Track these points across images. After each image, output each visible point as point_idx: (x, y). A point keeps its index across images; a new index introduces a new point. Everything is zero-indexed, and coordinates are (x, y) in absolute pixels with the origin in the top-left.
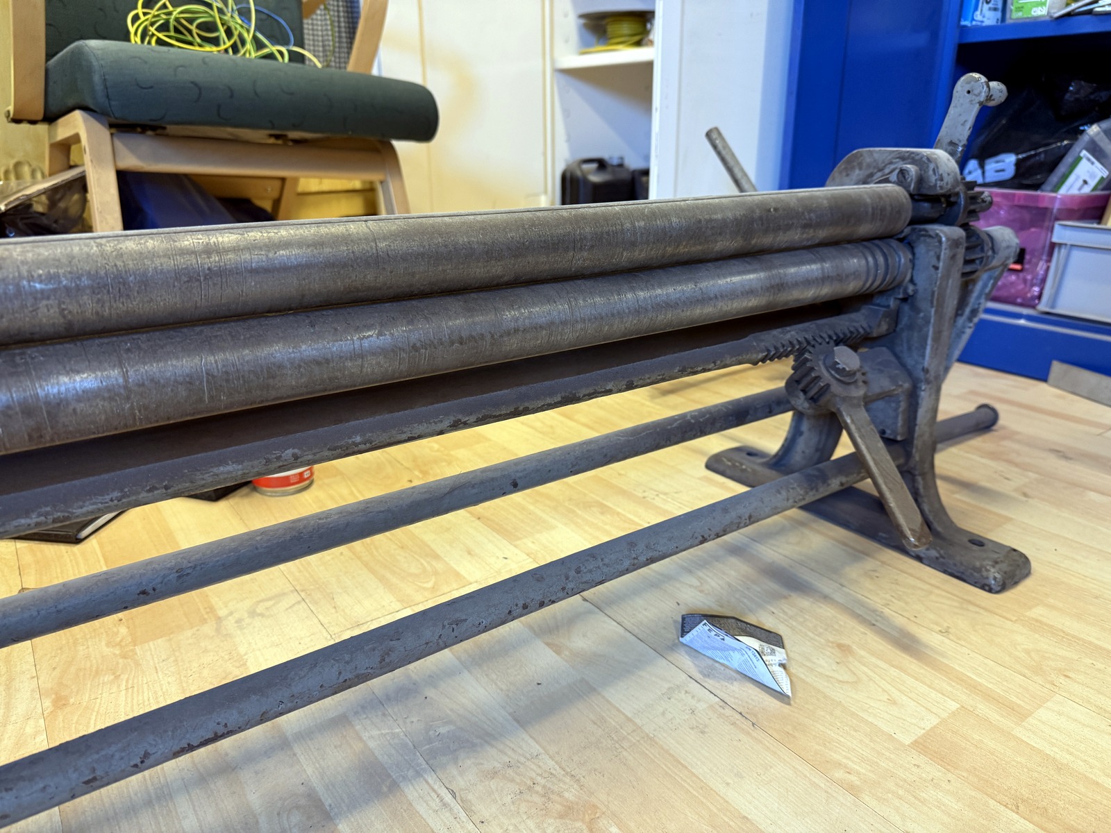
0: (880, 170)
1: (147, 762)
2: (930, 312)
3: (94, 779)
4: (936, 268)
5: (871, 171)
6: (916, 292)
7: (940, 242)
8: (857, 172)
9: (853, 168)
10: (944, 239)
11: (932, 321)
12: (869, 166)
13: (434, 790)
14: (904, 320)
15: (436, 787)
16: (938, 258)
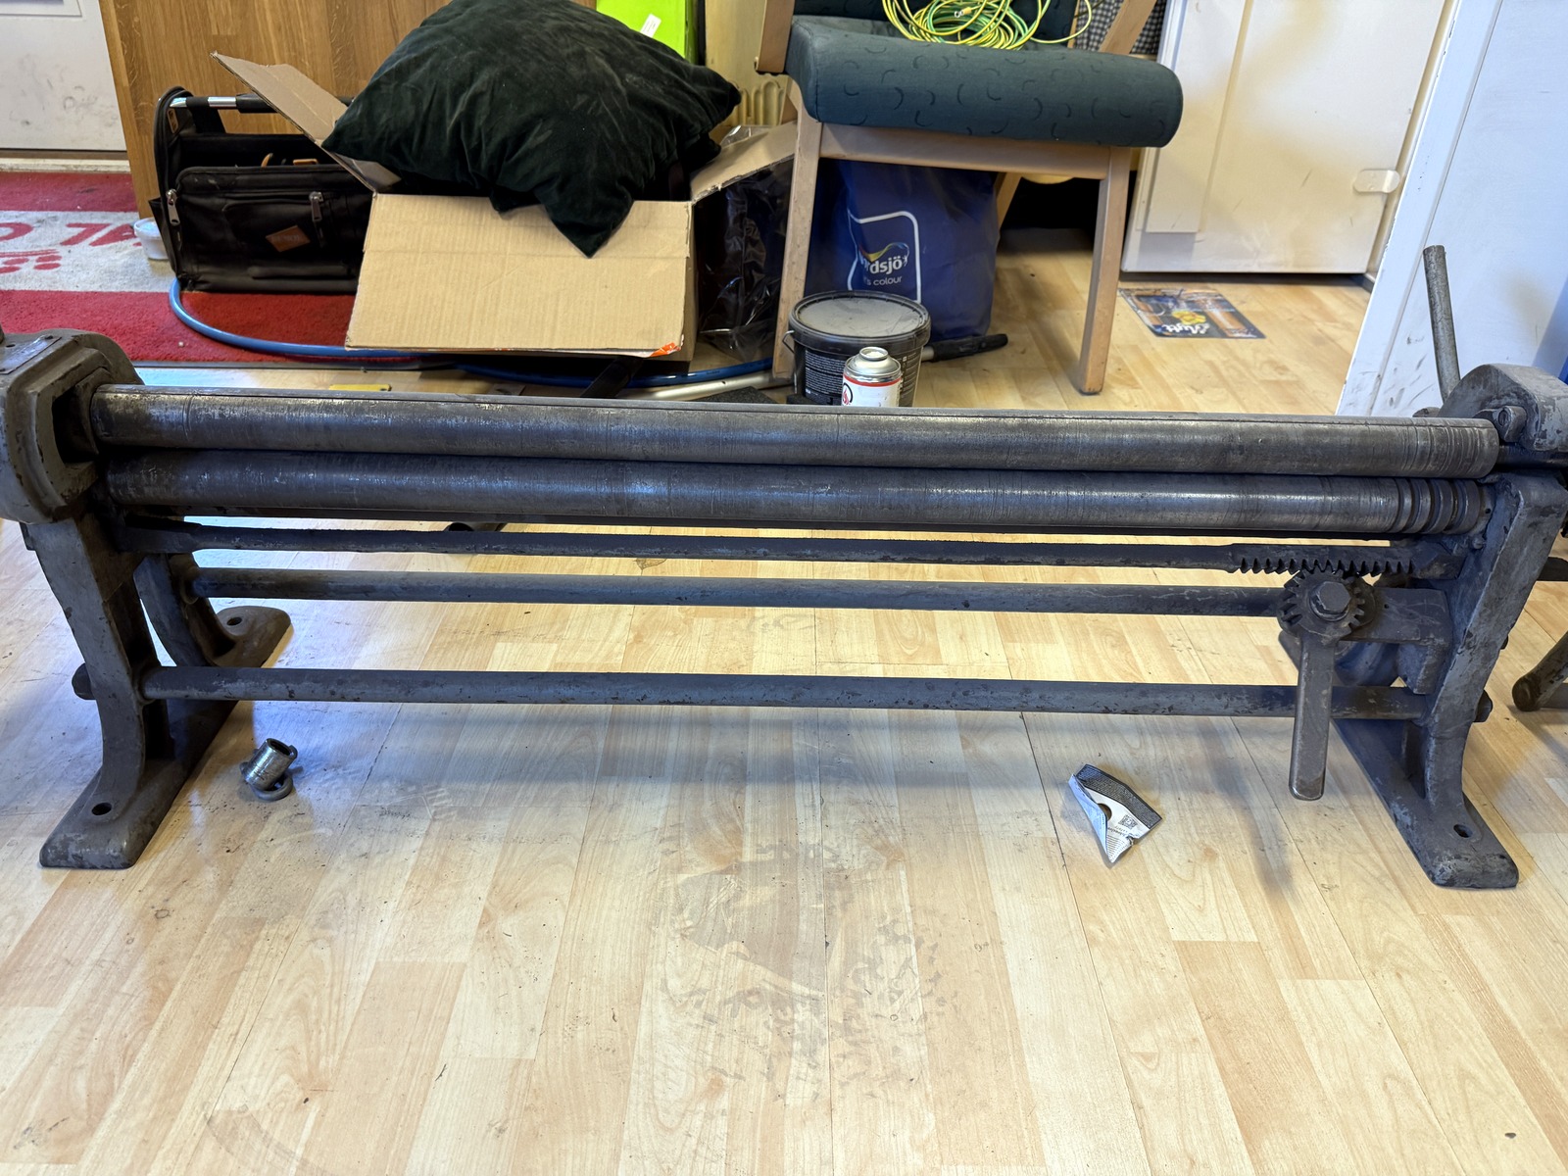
1: (644, 701)
2: (1487, 575)
3: (617, 698)
4: (1507, 531)
6: (1483, 547)
7: (1518, 504)
10: (1522, 503)
11: (1487, 585)
13: (813, 794)
14: (1466, 572)
15: (815, 793)
16: (1511, 522)
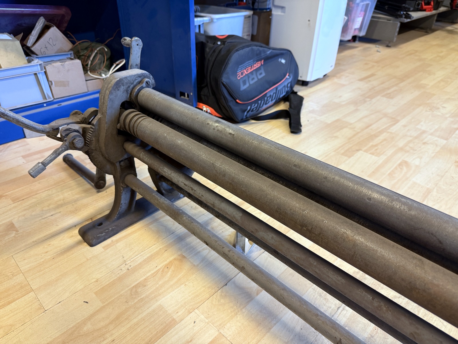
0: (132, 84)
5: (128, 85)
8: (122, 87)
9: (120, 86)
12: (127, 83)
